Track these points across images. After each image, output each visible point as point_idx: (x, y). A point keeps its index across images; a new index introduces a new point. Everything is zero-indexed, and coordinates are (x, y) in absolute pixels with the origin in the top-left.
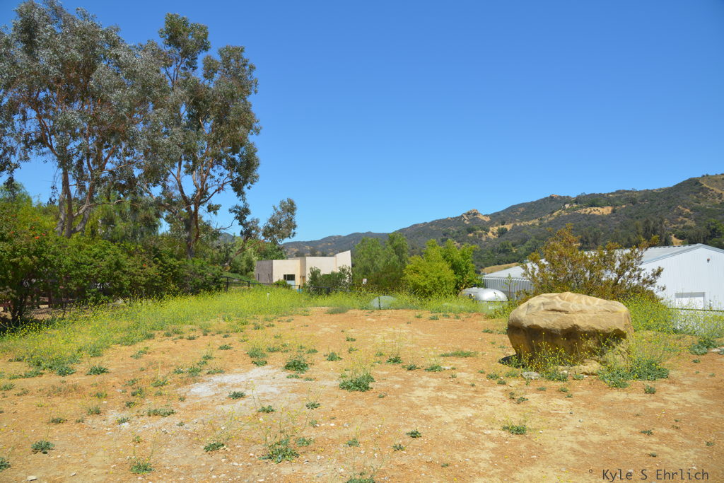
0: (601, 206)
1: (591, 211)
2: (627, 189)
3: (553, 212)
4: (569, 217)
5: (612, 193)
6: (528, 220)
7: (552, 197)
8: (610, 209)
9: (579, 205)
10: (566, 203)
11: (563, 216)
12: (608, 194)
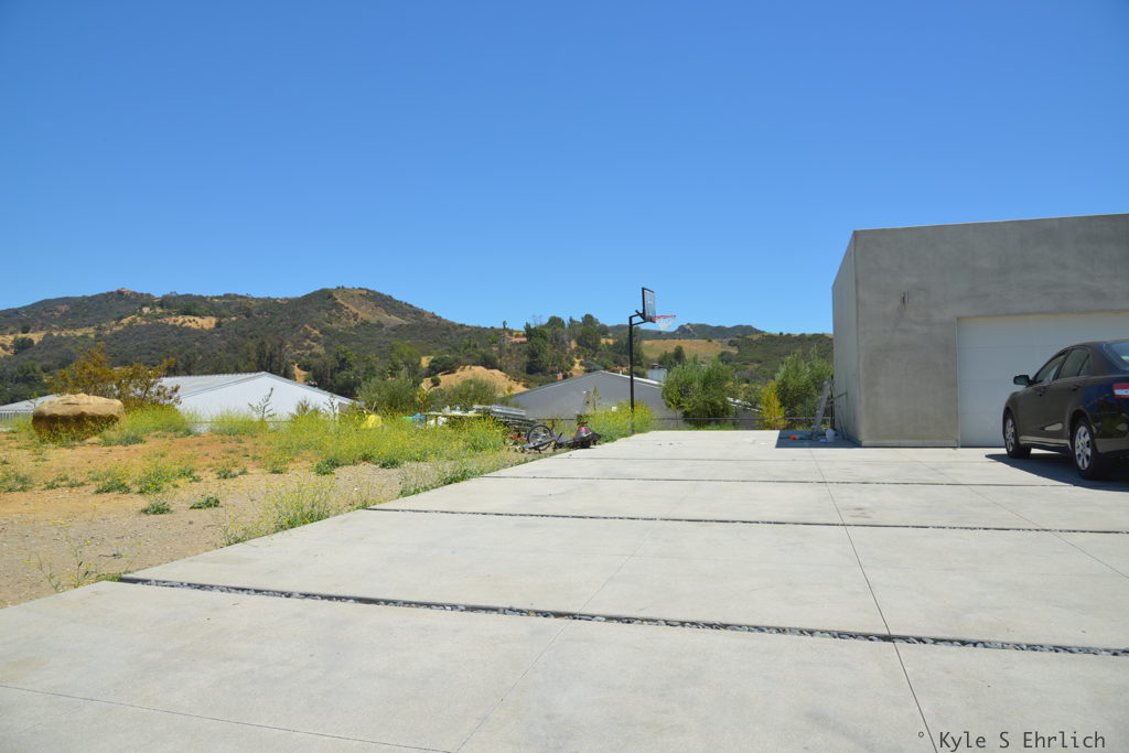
0: (201, 316)
1: (185, 322)
2: (240, 294)
3: (121, 318)
4: (148, 328)
5: (217, 297)
6: (75, 327)
7: (120, 293)
8: (214, 320)
9: (166, 311)
10: (144, 305)
11: (138, 326)
12: (212, 298)
